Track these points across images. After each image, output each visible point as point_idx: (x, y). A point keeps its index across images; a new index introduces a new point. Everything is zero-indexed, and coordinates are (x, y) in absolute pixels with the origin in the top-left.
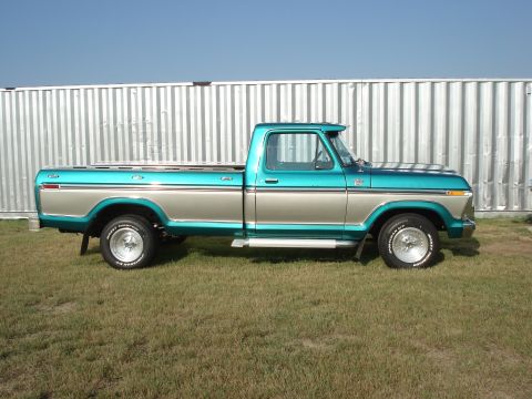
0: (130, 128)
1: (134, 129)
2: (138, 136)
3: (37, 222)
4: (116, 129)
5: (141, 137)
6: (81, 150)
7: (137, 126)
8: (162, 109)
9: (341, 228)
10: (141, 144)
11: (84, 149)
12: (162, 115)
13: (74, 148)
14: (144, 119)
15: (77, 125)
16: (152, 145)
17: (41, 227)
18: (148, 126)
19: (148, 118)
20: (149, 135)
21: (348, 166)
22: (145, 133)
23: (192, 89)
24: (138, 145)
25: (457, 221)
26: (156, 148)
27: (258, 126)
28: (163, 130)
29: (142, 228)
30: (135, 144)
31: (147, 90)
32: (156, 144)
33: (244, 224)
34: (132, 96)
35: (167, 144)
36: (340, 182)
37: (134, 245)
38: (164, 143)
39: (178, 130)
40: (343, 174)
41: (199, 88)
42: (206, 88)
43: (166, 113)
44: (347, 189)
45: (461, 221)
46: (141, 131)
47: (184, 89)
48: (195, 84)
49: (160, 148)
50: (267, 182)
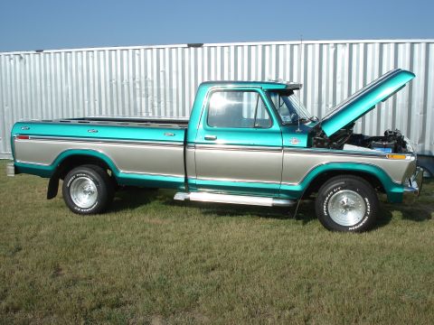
0: (134, 84)
1: (138, 86)
2: (141, 92)
3: (13, 168)
4: (123, 86)
5: (144, 92)
6: (95, 104)
7: (140, 83)
8: (161, 69)
9: (277, 187)
10: (144, 99)
11: (97, 103)
12: (161, 74)
13: (89, 103)
14: (146, 77)
15: (91, 82)
16: (153, 101)
17: (16, 173)
18: (149, 83)
19: (149, 76)
20: (150, 91)
21: (287, 125)
22: (146, 90)
23: (187, 50)
24: (141, 100)
25: (397, 185)
26: (156, 104)
27: (203, 84)
28: (162, 87)
29: (96, 178)
30: (138, 99)
31: (149, 51)
32: (156, 99)
33: (186, 179)
34: (137, 57)
35: (165, 99)
36: (277, 141)
37: (92, 193)
38: (162, 99)
39: (174, 87)
40: (281, 133)
41: (192, 49)
42: (199, 49)
43: (164, 72)
44: (282, 148)
45: (402, 186)
46: (143, 88)
47: (180, 50)
48: (190, 46)
49: (159, 103)
50: (206, 139)
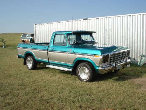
17: (18, 58)
25: (98, 66)
31: (74, 22)
40: (68, 47)
44: (68, 53)
48: (84, 19)
50: (52, 49)
